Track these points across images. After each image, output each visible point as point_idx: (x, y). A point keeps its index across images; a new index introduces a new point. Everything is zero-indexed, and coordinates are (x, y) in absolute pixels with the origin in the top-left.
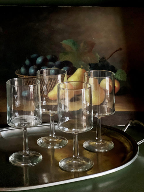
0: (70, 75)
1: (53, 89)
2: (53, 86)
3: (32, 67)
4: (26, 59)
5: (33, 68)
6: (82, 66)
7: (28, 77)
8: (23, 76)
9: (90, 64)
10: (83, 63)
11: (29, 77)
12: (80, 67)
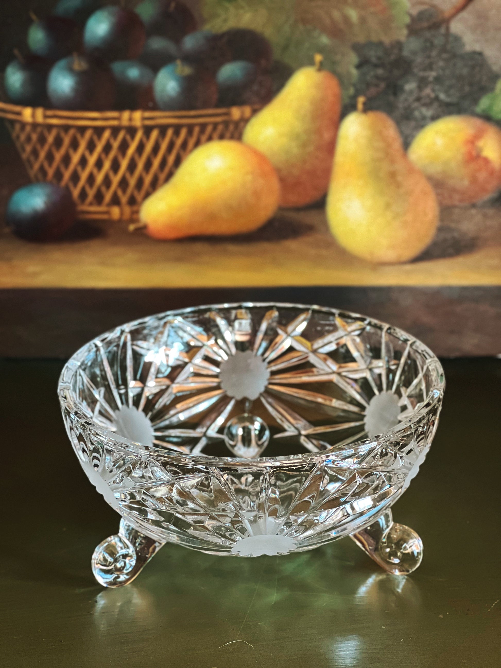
0: (256, 106)
1: (170, 175)
2: (171, 159)
3: (62, 63)
4: (30, 22)
5: (70, 70)
6: (318, 58)
7: (45, 117)
8: (17, 108)
9: (357, 48)
10: (325, 40)
11: (49, 113)
12: (311, 63)
